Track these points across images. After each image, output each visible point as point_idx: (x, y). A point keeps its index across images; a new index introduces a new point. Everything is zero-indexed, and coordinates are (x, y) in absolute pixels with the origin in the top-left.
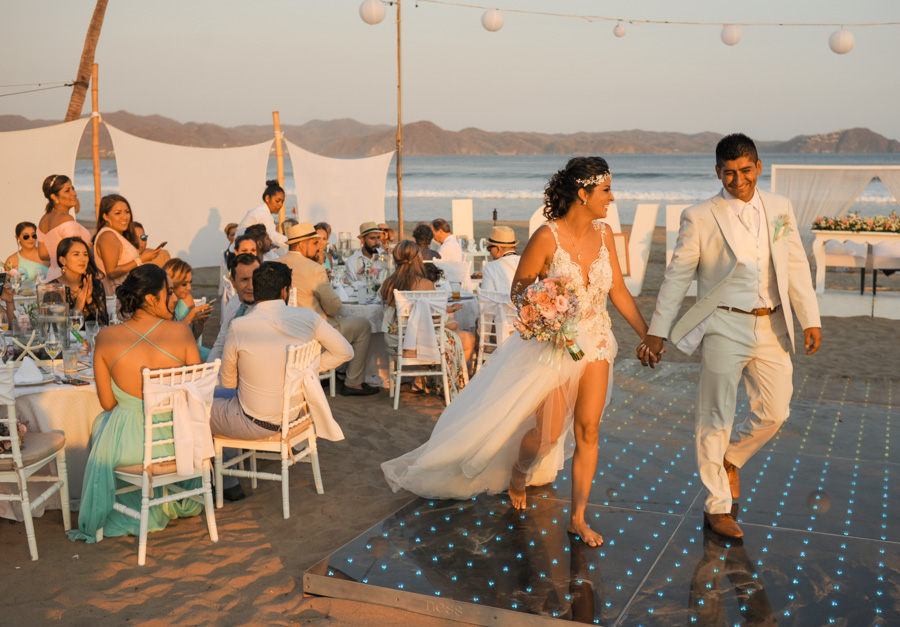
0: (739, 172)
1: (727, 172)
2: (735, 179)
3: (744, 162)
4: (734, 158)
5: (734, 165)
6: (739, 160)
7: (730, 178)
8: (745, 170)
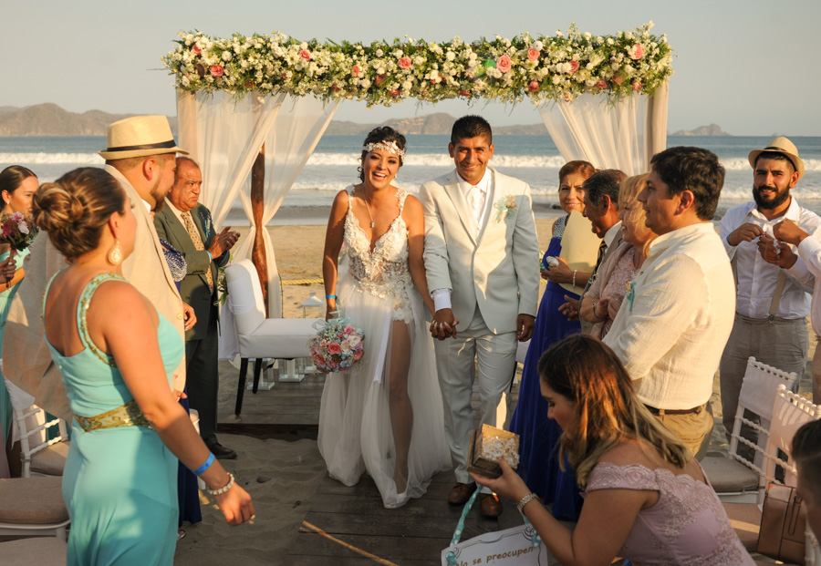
0: (473, 151)
1: (462, 149)
2: (468, 157)
3: (479, 141)
4: (471, 135)
5: (469, 143)
6: (475, 138)
7: (463, 155)
8: (478, 149)
